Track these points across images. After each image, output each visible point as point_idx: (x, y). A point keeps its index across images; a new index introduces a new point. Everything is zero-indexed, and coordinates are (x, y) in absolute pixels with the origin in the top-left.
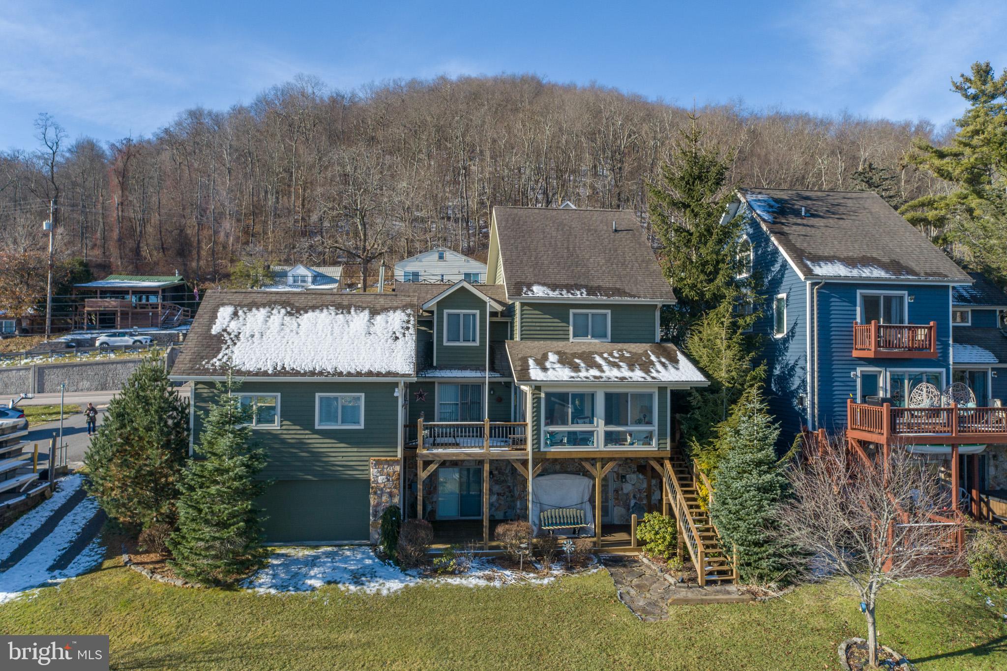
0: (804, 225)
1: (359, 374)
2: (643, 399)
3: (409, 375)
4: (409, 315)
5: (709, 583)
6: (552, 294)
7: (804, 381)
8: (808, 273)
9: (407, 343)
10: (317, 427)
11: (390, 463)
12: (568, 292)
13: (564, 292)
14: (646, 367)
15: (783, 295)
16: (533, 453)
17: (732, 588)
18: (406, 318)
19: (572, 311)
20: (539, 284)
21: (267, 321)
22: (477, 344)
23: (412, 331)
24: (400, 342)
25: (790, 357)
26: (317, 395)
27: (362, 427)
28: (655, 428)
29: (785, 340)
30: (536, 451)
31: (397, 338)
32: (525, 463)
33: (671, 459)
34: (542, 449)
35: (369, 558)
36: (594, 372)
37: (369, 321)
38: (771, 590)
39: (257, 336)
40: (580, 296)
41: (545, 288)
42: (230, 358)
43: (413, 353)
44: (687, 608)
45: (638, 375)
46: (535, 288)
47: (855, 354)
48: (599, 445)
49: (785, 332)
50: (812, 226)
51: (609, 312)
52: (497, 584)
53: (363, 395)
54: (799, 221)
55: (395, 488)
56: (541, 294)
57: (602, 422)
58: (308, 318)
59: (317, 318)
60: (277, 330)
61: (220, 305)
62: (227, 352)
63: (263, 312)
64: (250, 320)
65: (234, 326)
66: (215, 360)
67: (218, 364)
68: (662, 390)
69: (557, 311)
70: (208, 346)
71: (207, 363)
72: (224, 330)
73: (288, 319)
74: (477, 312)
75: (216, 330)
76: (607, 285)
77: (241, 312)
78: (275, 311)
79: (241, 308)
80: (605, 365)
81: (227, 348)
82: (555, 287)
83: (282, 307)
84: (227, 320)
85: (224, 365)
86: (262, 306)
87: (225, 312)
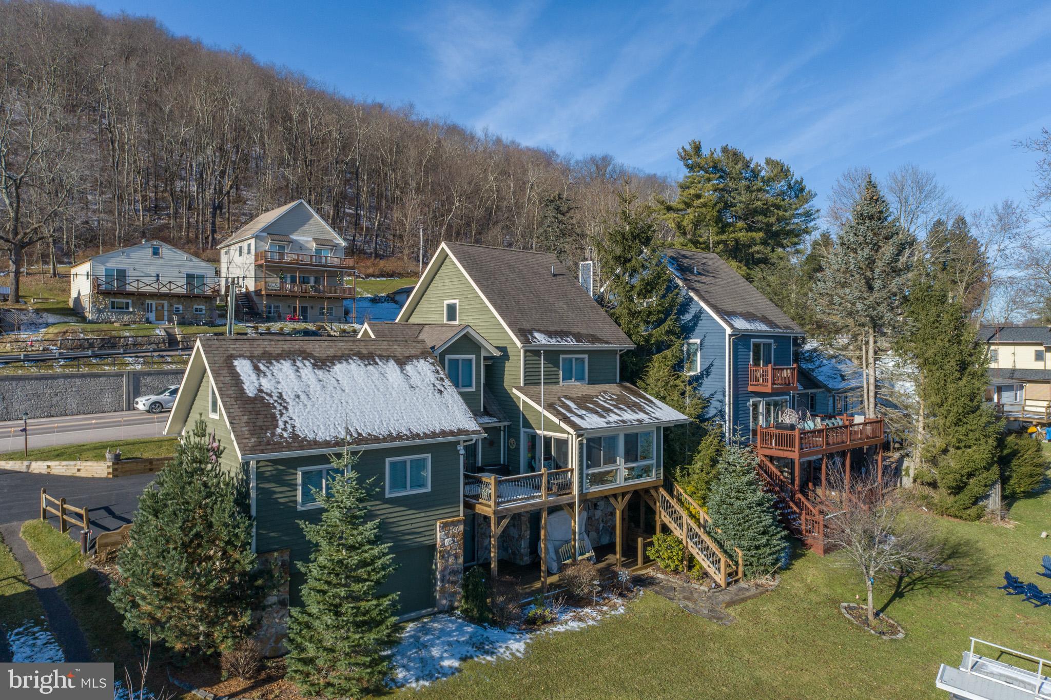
0: (701, 282)
1: (434, 434)
2: (647, 437)
3: (478, 432)
4: (433, 364)
5: (729, 584)
6: (553, 341)
8: (731, 326)
9: (452, 396)
10: (387, 496)
11: (454, 524)
12: (562, 339)
13: (560, 340)
14: (639, 408)
15: (696, 340)
16: (580, 495)
17: (742, 584)
18: (433, 368)
19: (561, 356)
20: (539, 331)
21: (300, 377)
22: (474, 389)
23: (447, 383)
24: (446, 394)
25: (704, 391)
26: (388, 460)
27: (429, 490)
28: (654, 462)
29: (699, 377)
30: (581, 494)
31: (441, 392)
32: (571, 505)
33: (663, 486)
34: (585, 491)
35: (466, 624)
36: (613, 418)
37: (402, 372)
38: (768, 580)
39: (302, 396)
40: (571, 343)
41: (543, 336)
42: (294, 427)
44: (738, 608)
45: (643, 416)
46: (536, 335)
47: (750, 389)
48: (620, 481)
49: (699, 371)
51: (586, 356)
52: (591, 622)
53: (430, 455)
54: (696, 278)
55: (460, 548)
56: (544, 342)
57: (623, 460)
59: (350, 371)
60: (319, 388)
61: (231, 358)
62: (285, 418)
63: (286, 365)
64: (280, 376)
65: (267, 384)
66: (279, 431)
67: (285, 435)
68: (658, 428)
69: (552, 356)
70: (258, 413)
71: (273, 434)
72: (261, 391)
73: (320, 373)
74: (473, 357)
75: (250, 391)
76: (584, 331)
77: (262, 367)
78: (299, 364)
79: (259, 361)
80: (612, 408)
81: (282, 414)
82: (550, 334)
83: (304, 358)
84: (254, 377)
85: (295, 436)
86: (279, 357)
87: (243, 367)
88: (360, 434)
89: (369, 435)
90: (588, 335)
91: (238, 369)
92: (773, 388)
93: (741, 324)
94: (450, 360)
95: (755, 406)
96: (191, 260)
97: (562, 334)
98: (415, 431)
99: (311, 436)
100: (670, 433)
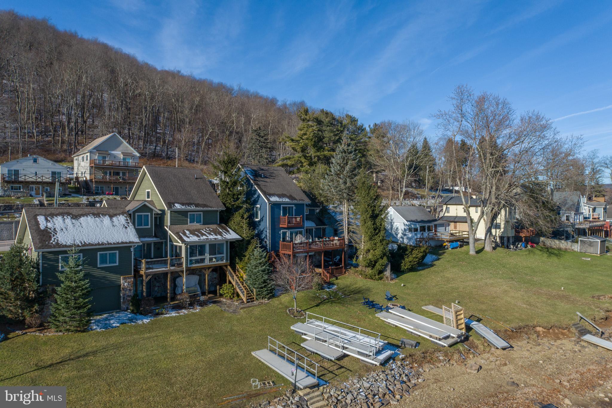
0: (264, 181)
1: (118, 243)
2: (221, 245)
3: (139, 243)
4: (126, 217)
5: (248, 302)
6: (183, 207)
7: (266, 236)
8: (268, 200)
9: (131, 229)
10: (99, 266)
11: (129, 278)
12: (188, 206)
13: (187, 206)
14: (220, 234)
15: (259, 206)
16: (186, 268)
17: (255, 302)
18: (126, 218)
19: (189, 213)
20: (178, 203)
21: (65, 222)
22: (149, 227)
23: (130, 224)
24: (128, 228)
25: (261, 227)
26: (98, 253)
27: (118, 264)
28: (225, 255)
29: (259, 221)
30: (187, 267)
31: (126, 228)
32: (182, 272)
33: (229, 265)
34: (189, 266)
36: (205, 237)
37: (111, 220)
38: (266, 301)
39: (64, 229)
40: (193, 208)
41: (179, 205)
42: (58, 240)
43: (136, 233)
44: (245, 310)
45: (219, 237)
46: (176, 205)
47: (281, 226)
48: (207, 263)
49: (259, 219)
50: (266, 182)
51: (202, 213)
53: (118, 251)
54: (262, 179)
55: (132, 287)
56: (179, 207)
57: (208, 255)
58: (82, 219)
59: (87, 220)
60: (72, 226)
61: (37, 215)
62: (55, 237)
63: (60, 218)
64: (56, 222)
65: (49, 225)
66: (51, 241)
67: (54, 243)
68: (227, 242)
69: (184, 213)
70: (44, 235)
71: (49, 243)
72: (47, 227)
73: (74, 221)
74: (149, 214)
75: (42, 227)
76: (201, 203)
77: (49, 219)
78: (65, 217)
79: (48, 216)
80: (206, 234)
81: (54, 236)
82: (183, 204)
83: (68, 215)
84: (45, 222)
85: (57, 243)
86: (57, 215)
87: (41, 219)
88: (85, 243)
89: (90, 243)
90: (202, 204)
91: (39, 220)
92: (287, 226)
93: (274, 199)
94: (138, 215)
95: (284, 234)
96: (54, 165)
97: (189, 204)
98: (110, 242)
99: (64, 243)
100: (232, 244)
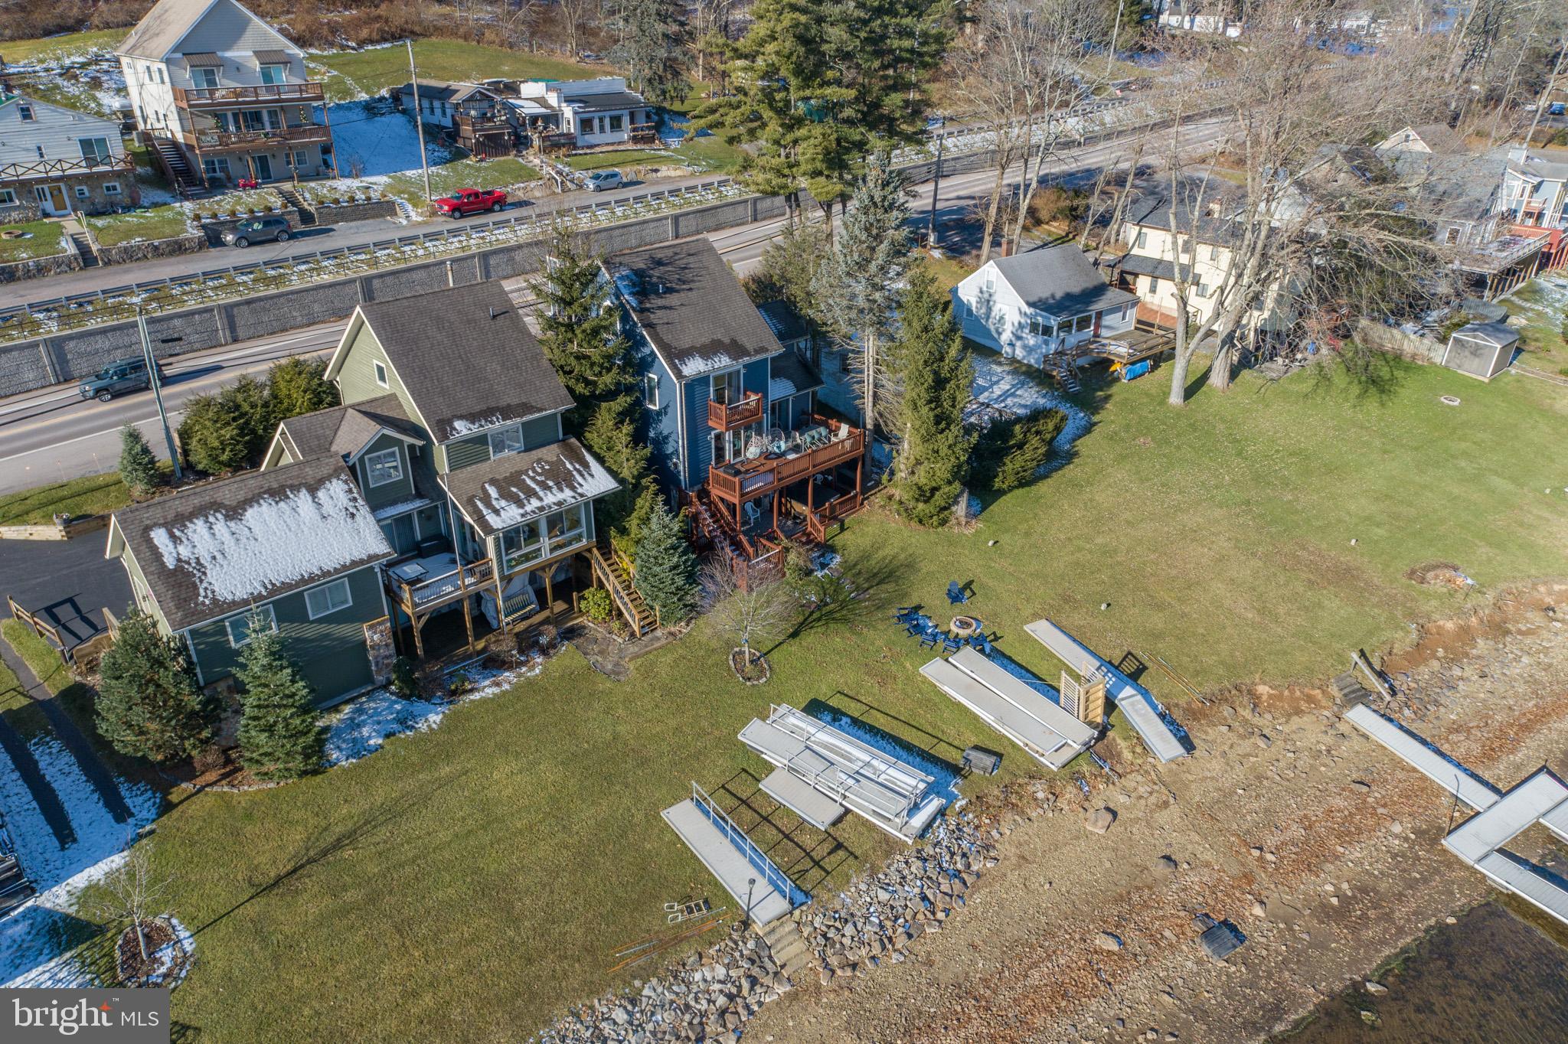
0: (665, 308)
1: (344, 567)
2: (573, 511)
3: (389, 554)
4: (346, 482)
5: (644, 634)
6: (475, 428)
7: (677, 451)
8: (679, 374)
9: (365, 517)
10: (311, 618)
11: (380, 623)
12: (486, 422)
13: (483, 423)
14: (569, 480)
15: (655, 377)
16: (500, 578)
17: (659, 633)
18: (346, 487)
19: (490, 438)
20: (461, 417)
21: (214, 534)
22: (401, 476)
23: (361, 501)
24: (358, 517)
25: (664, 426)
26: (306, 593)
27: (351, 604)
28: (584, 529)
29: (659, 413)
30: (502, 576)
31: (353, 515)
32: (494, 588)
33: (597, 546)
34: (506, 573)
35: (396, 702)
36: (535, 503)
37: (314, 501)
38: (682, 628)
39: (219, 556)
40: (497, 423)
41: (467, 423)
42: (213, 592)
43: (378, 529)
44: (639, 661)
45: (567, 494)
46: (458, 425)
47: (711, 424)
48: (546, 555)
49: (657, 408)
50: (670, 308)
51: (520, 429)
52: (506, 687)
53: (346, 579)
54: (660, 302)
55: (389, 639)
56: (465, 431)
57: (546, 538)
58: (250, 514)
59: (261, 514)
60: (233, 542)
61: (148, 529)
62: (205, 585)
63: (199, 524)
64: (195, 538)
65: (184, 551)
66: (201, 599)
67: (207, 602)
68: (587, 504)
69: (478, 441)
70: (180, 585)
71: (196, 604)
72: (179, 560)
73: (232, 524)
74: (396, 449)
75: (170, 563)
76: (515, 401)
77: (177, 533)
78: (211, 519)
79: (173, 526)
80: (537, 489)
81: (201, 581)
82: (472, 418)
83: (216, 511)
84: (171, 545)
85: (214, 600)
86: (191, 516)
87: (159, 537)
88: (274, 585)
89: (284, 583)
90: (518, 405)
91: (156, 542)
92: (727, 427)
93: (692, 367)
95: (719, 436)
97: (486, 414)
98: (326, 568)
99: (230, 598)
100: (600, 503)
